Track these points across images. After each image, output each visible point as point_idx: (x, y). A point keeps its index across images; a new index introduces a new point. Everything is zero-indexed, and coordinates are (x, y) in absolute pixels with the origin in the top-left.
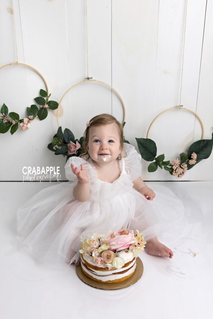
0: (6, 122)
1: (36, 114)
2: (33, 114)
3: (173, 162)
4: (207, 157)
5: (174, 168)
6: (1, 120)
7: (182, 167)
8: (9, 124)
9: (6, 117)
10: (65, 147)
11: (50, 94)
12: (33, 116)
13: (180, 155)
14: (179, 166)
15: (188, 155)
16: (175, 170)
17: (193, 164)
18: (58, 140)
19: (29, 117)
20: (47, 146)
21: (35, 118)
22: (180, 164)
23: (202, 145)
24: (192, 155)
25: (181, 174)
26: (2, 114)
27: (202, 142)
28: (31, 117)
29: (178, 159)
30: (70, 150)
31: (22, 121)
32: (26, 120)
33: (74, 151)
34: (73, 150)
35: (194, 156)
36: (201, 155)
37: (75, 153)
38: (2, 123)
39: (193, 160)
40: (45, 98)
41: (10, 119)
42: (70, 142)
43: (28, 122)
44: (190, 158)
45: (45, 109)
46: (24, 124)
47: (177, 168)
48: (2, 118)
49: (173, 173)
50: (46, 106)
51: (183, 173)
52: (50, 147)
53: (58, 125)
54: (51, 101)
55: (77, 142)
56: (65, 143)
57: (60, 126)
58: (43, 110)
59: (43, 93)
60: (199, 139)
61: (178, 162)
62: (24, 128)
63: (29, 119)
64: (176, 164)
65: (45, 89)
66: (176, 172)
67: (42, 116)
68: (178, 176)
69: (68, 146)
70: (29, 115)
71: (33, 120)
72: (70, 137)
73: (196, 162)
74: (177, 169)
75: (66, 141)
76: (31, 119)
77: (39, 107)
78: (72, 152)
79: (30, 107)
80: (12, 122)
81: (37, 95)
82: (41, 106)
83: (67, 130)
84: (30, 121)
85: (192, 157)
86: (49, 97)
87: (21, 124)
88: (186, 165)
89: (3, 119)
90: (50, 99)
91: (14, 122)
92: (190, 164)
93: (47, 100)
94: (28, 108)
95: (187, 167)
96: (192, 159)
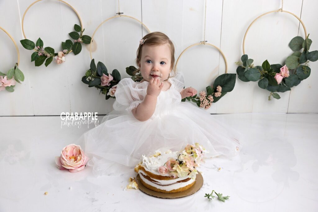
0: (41, 55)
1: (71, 48)
2: (68, 48)
3: (200, 94)
4: (231, 90)
5: (201, 99)
6: (36, 53)
7: (208, 98)
8: (44, 58)
9: (41, 50)
10: (98, 80)
11: (84, 29)
12: (68, 50)
13: (207, 88)
14: (206, 98)
15: (214, 88)
16: (202, 102)
17: (219, 97)
18: (91, 72)
19: (64, 50)
20: (81, 79)
21: (69, 52)
22: (206, 96)
23: (226, 78)
24: (218, 87)
25: (207, 105)
26: (37, 47)
27: (226, 76)
28: (66, 51)
29: (204, 91)
30: (103, 82)
31: (57, 54)
32: (60, 53)
33: (107, 83)
34: (105, 81)
35: (220, 88)
36: (226, 88)
37: (107, 85)
38: (36, 56)
39: (219, 93)
40: (79, 33)
41: (45, 52)
42: (103, 75)
43: (63, 55)
44: (216, 91)
45: (79, 43)
46: (59, 57)
47: (204, 99)
48: (37, 51)
49: (201, 105)
50: (80, 40)
51: (209, 104)
52: (84, 80)
53: (91, 58)
54: (85, 36)
55: (109, 75)
56: (98, 76)
57: (92, 59)
58: (78, 45)
59: (78, 28)
60: (223, 73)
61: (204, 93)
62: (58, 61)
63: (64, 53)
64: (202, 96)
65: (78, 24)
66: (202, 104)
67: (76, 50)
68: (205, 108)
69: (101, 78)
70: (64, 49)
71: (67, 54)
72: (103, 70)
73: (221, 94)
74: (204, 101)
75: (100, 73)
76: (66, 53)
77: (73, 41)
78: (105, 84)
79: (64, 41)
80: (47, 56)
81: (71, 30)
82: (76, 41)
83: (100, 63)
84: (65, 55)
85: (217, 90)
86: (83, 32)
87: (56, 57)
88: (212, 97)
89: (38, 53)
90: (83, 34)
91: (49, 55)
92: (215, 96)
93: (81, 35)
94: (63, 43)
95: (213, 99)
96: (218, 91)
